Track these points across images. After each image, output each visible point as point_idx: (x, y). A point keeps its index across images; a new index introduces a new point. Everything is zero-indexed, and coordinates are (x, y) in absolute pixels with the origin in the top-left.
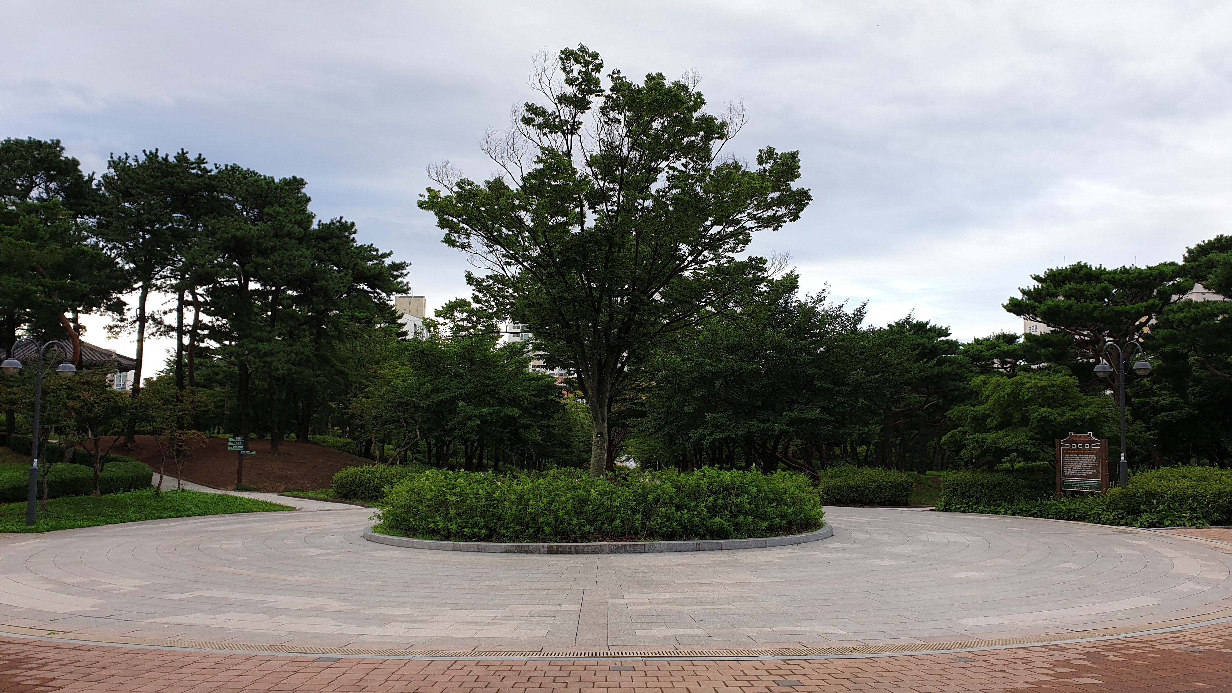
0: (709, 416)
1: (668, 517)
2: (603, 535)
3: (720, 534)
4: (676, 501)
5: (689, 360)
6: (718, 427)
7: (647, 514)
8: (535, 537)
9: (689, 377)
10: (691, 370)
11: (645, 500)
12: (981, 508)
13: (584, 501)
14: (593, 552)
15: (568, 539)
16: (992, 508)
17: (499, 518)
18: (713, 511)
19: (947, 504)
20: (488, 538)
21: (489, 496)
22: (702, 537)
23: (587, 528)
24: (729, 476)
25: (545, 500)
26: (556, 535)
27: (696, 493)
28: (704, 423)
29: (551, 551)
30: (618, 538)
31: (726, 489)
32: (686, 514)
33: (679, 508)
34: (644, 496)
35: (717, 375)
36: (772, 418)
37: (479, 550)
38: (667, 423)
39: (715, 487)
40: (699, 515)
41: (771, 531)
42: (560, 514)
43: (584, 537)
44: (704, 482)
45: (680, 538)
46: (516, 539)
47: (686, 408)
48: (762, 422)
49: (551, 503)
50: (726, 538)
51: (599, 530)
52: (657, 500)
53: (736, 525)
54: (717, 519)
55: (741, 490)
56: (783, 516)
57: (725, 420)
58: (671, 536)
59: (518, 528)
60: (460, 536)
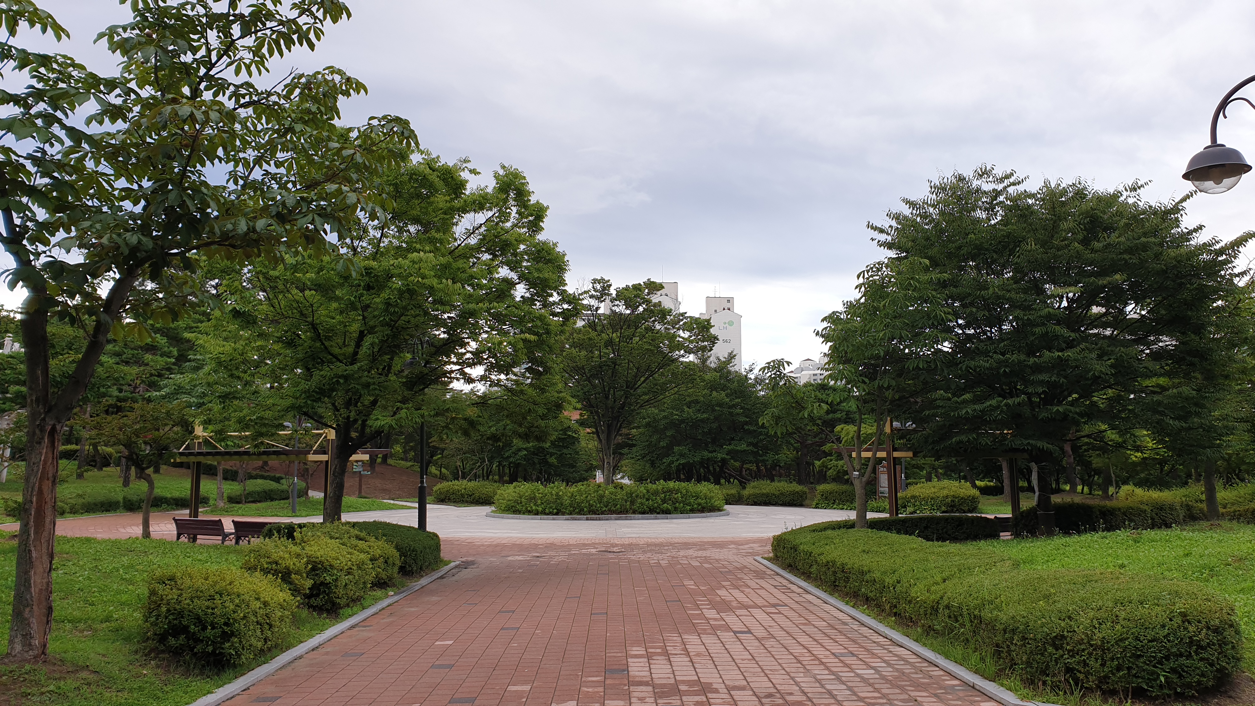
0: (676, 449)
1: (642, 504)
2: (611, 512)
3: (667, 512)
4: (647, 496)
5: (664, 411)
6: (682, 455)
7: (632, 503)
8: (579, 513)
9: (663, 422)
10: (665, 417)
11: (631, 496)
12: (835, 506)
13: (602, 497)
14: (607, 520)
15: (595, 514)
16: (841, 506)
17: (562, 505)
18: (664, 501)
19: (817, 504)
20: (557, 514)
21: (557, 494)
22: (658, 513)
23: (604, 509)
24: (671, 484)
25: (584, 496)
26: (589, 512)
27: (656, 493)
28: (673, 453)
29: (587, 519)
30: (619, 513)
31: (670, 491)
32: (651, 502)
33: (648, 500)
34: (631, 494)
35: (682, 421)
36: (717, 449)
37: (554, 519)
38: (649, 452)
39: (665, 489)
40: (657, 503)
41: (692, 511)
42: (591, 502)
43: (603, 513)
44: (660, 487)
45: (648, 513)
46: (571, 514)
47: (661, 443)
48: (711, 452)
49: (587, 497)
50: (670, 514)
51: (609, 510)
52: (637, 496)
53: (675, 508)
54: (665, 505)
55: (678, 491)
56: (699, 504)
57: (687, 451)
58: (643, 513)
59: (572, 509)
60: (544, 513)
